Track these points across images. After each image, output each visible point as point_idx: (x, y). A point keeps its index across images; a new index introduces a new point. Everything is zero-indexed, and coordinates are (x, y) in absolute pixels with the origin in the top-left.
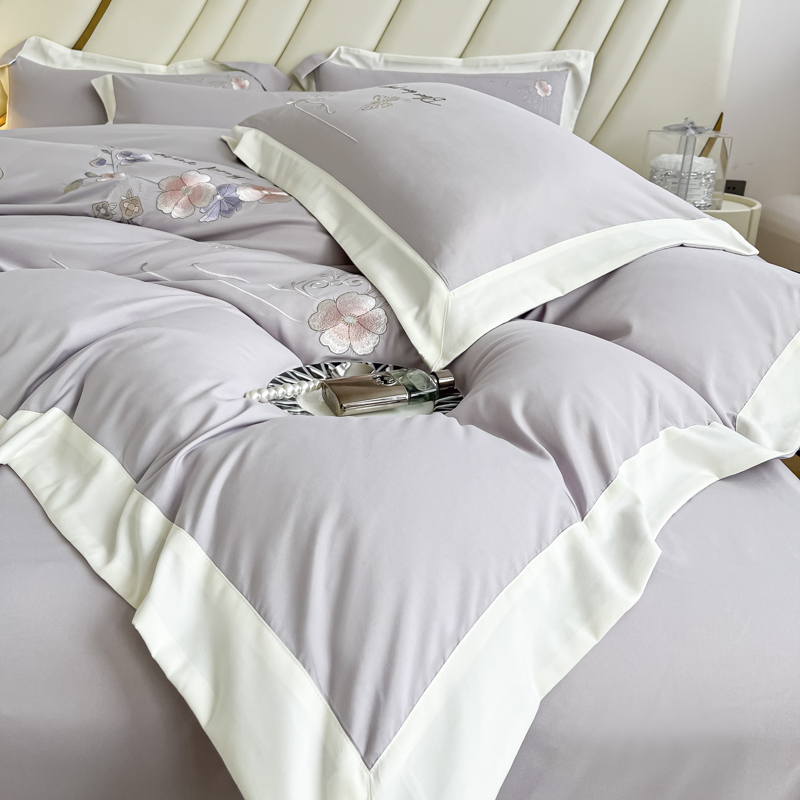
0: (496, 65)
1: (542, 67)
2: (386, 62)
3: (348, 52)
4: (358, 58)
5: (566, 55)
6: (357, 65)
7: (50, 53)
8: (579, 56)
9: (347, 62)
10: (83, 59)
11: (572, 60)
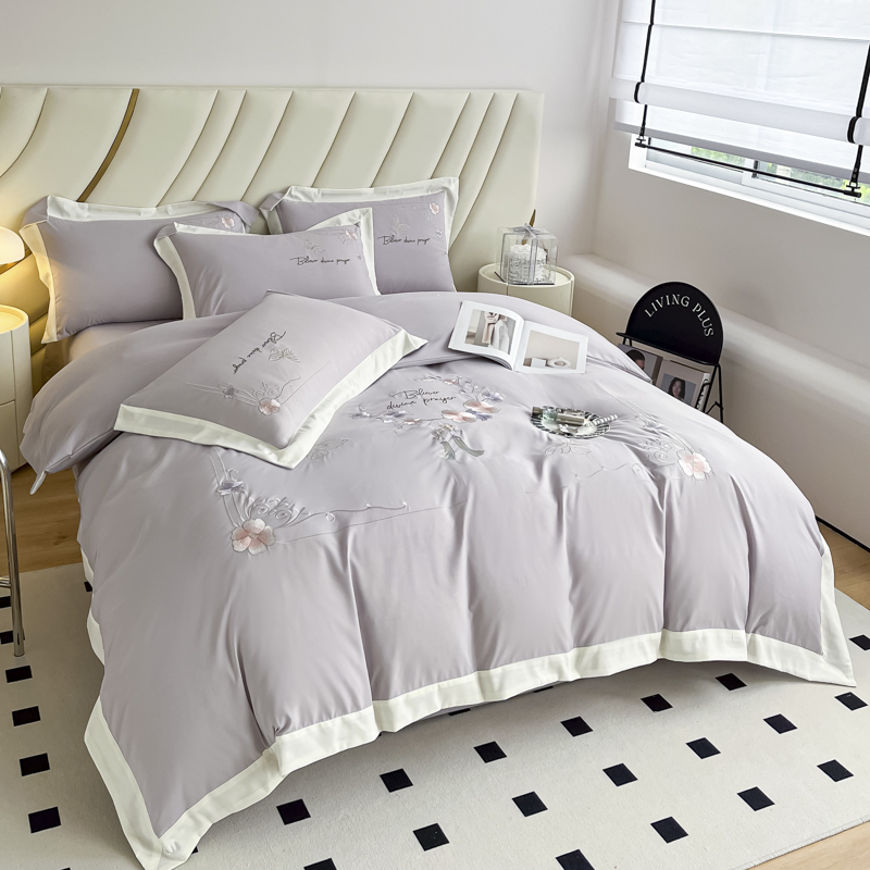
0: (397, 192)
1: (428, 191)
2: (323, 195)
3: (296, 190)
4: (303, 193)
5: (440, 181)
6: (304, 199)
7: (65, 208)
8: (450, 182)
9: (296, 197)
10: (89, 209)
11: (446, 185)
